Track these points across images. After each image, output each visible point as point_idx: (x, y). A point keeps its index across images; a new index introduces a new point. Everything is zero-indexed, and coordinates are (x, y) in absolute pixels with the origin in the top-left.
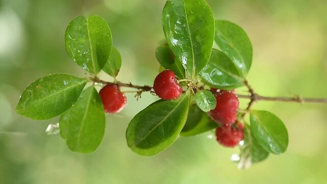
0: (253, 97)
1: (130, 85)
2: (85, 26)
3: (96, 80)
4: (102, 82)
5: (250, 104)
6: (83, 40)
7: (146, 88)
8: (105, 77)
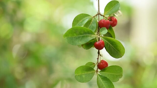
0: (99, 14)
1: (98, 59)
2: (79, 75)
3: (97, 71)
4: (97, 69)
5: (101, 15)
6: (84, 76)
7: (99, 53)
8: (96, 68)
